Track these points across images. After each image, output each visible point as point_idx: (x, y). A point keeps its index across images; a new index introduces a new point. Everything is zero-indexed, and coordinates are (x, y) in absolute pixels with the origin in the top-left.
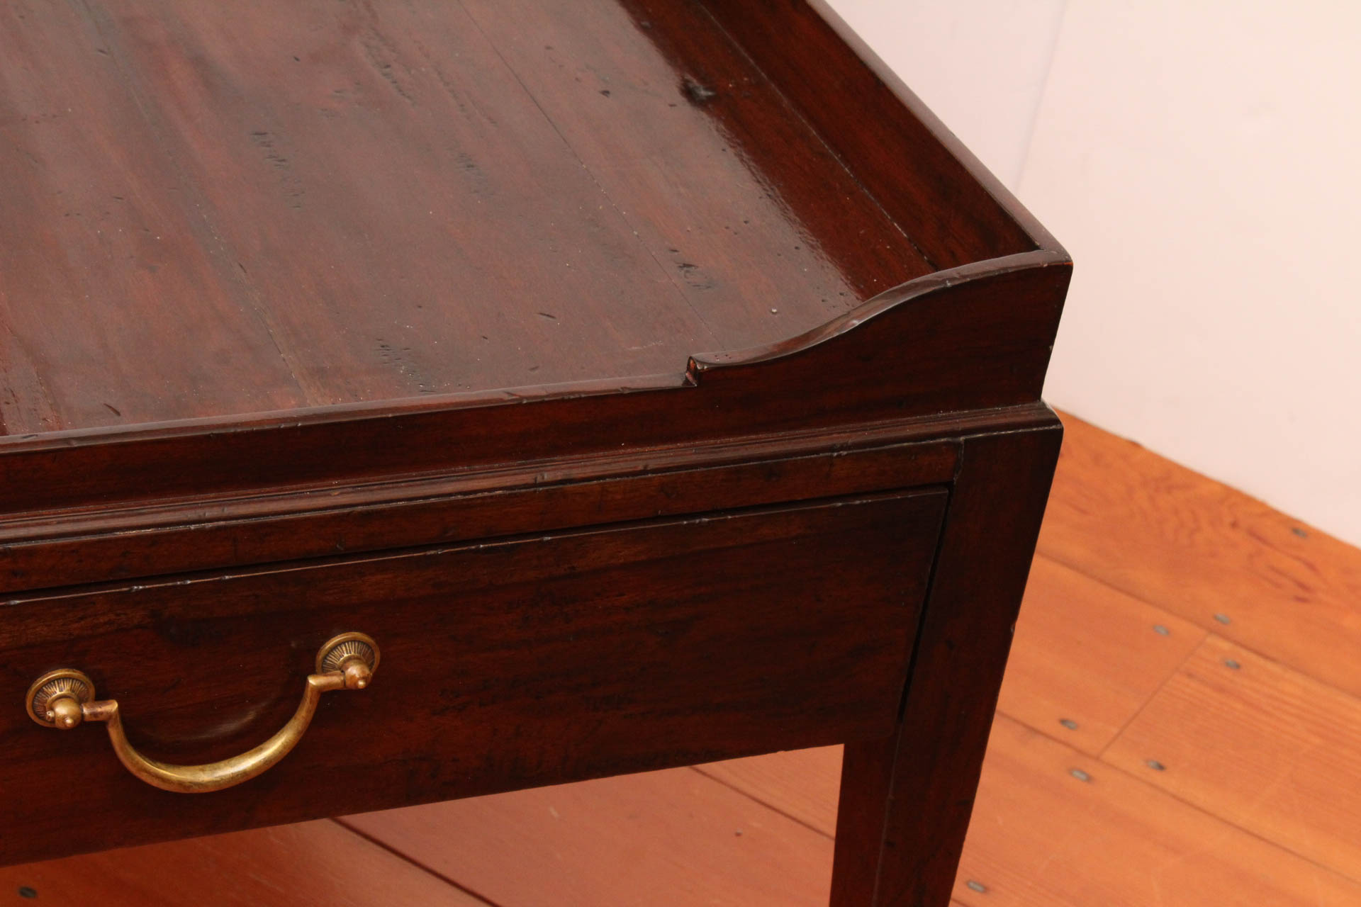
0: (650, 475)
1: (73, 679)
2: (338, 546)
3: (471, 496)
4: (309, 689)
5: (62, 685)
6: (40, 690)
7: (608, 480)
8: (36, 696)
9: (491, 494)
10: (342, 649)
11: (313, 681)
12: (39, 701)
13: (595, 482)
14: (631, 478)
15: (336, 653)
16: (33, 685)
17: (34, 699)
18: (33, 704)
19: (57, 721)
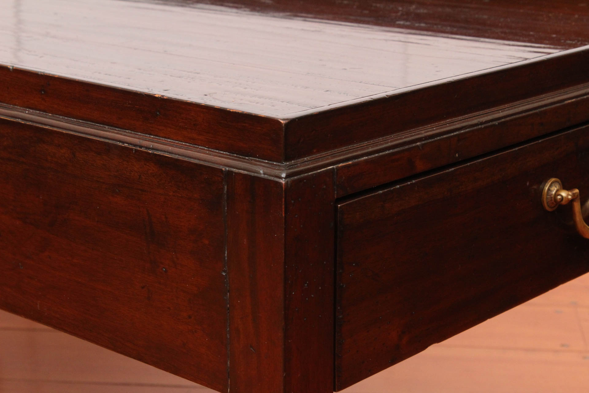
1: (558, 182)
5: (555, 185)
6: (549, 190)
8: (547, 193)
12: (549, 195)
16: (545, 187)
17: (547, 195)
18: (547, 198)
19: (564, 199)
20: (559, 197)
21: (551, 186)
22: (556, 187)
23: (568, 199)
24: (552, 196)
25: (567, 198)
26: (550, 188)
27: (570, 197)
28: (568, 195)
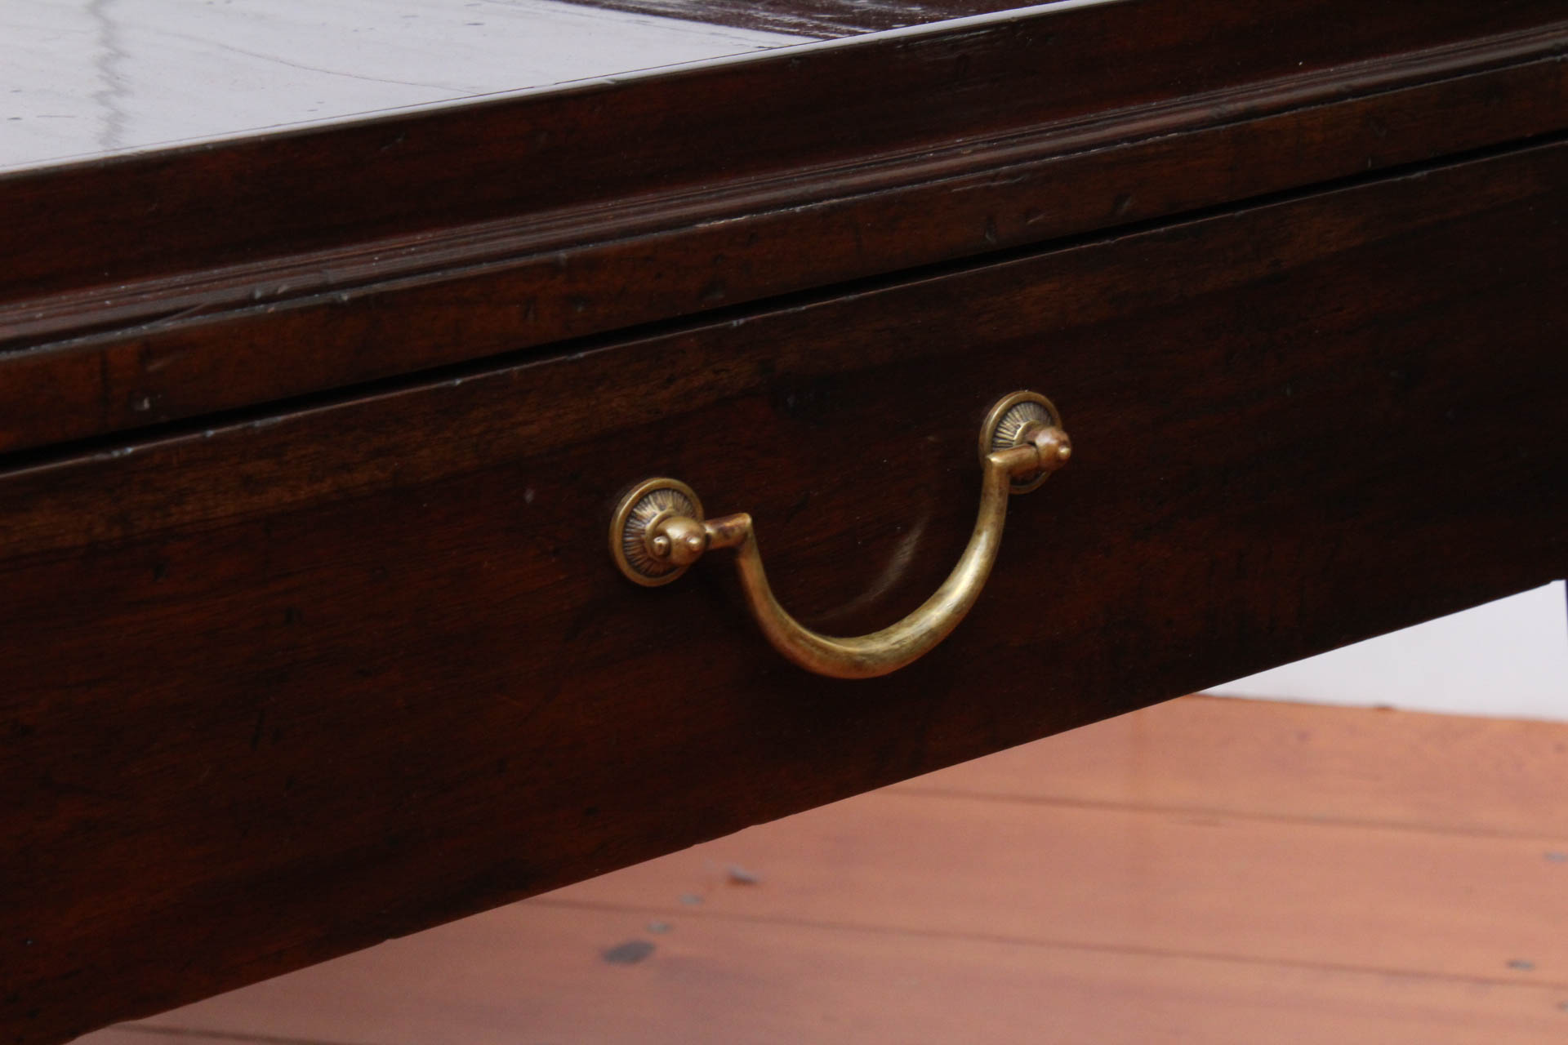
0: (1350, 100)
1: (674, 490)
2: (987, 236)
3: (1141, 143)
4: (994, 472)
5: (660, 500)
6: (631, 515)
7: (1300, 110)
8: (626, 526)
9: (1164, 138)
10: (1014, 416)
11: (995, 459)
12: (633, 535)
13: (1286, 113)
14: (1327, 106)
15: (1008, 424)
16: (618, 508)
17: (624, 532)
18: (624, 542)
19: (675, 548)
20: (660, 541)
21: (641, 500)
22: (661, 508)
23: (689, 547)
24: (643, 537)
25: (683, 543)
26: (635, 510)
27: (694, 541)
28: (692, 534)
